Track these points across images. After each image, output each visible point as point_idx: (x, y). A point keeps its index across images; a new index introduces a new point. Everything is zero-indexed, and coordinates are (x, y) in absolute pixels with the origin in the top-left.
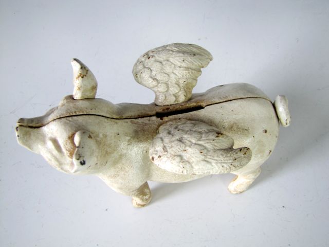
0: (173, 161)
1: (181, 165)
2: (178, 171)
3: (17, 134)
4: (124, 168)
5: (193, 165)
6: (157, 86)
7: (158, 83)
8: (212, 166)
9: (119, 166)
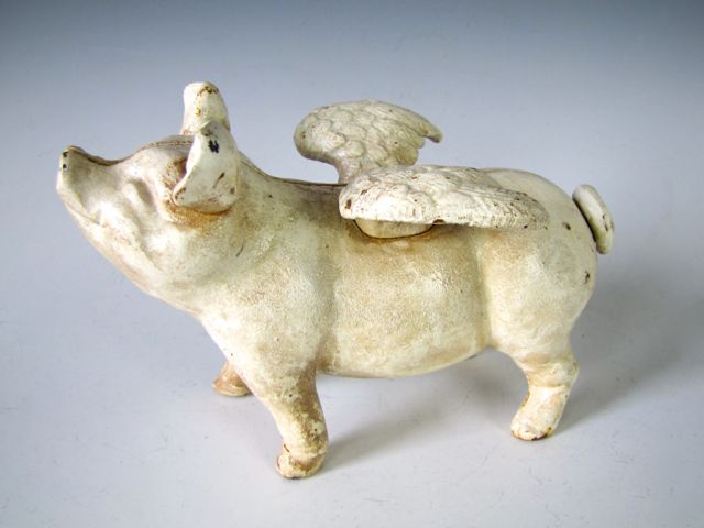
0: (394, 193)
1: (410, 197)
2: (404, 211)
3: (62, 161)
4: (279, 274)
5: (434, 198)
6: (342, 145)
7: (346, 140)
8: (474, 201)
9: (268, 266)
